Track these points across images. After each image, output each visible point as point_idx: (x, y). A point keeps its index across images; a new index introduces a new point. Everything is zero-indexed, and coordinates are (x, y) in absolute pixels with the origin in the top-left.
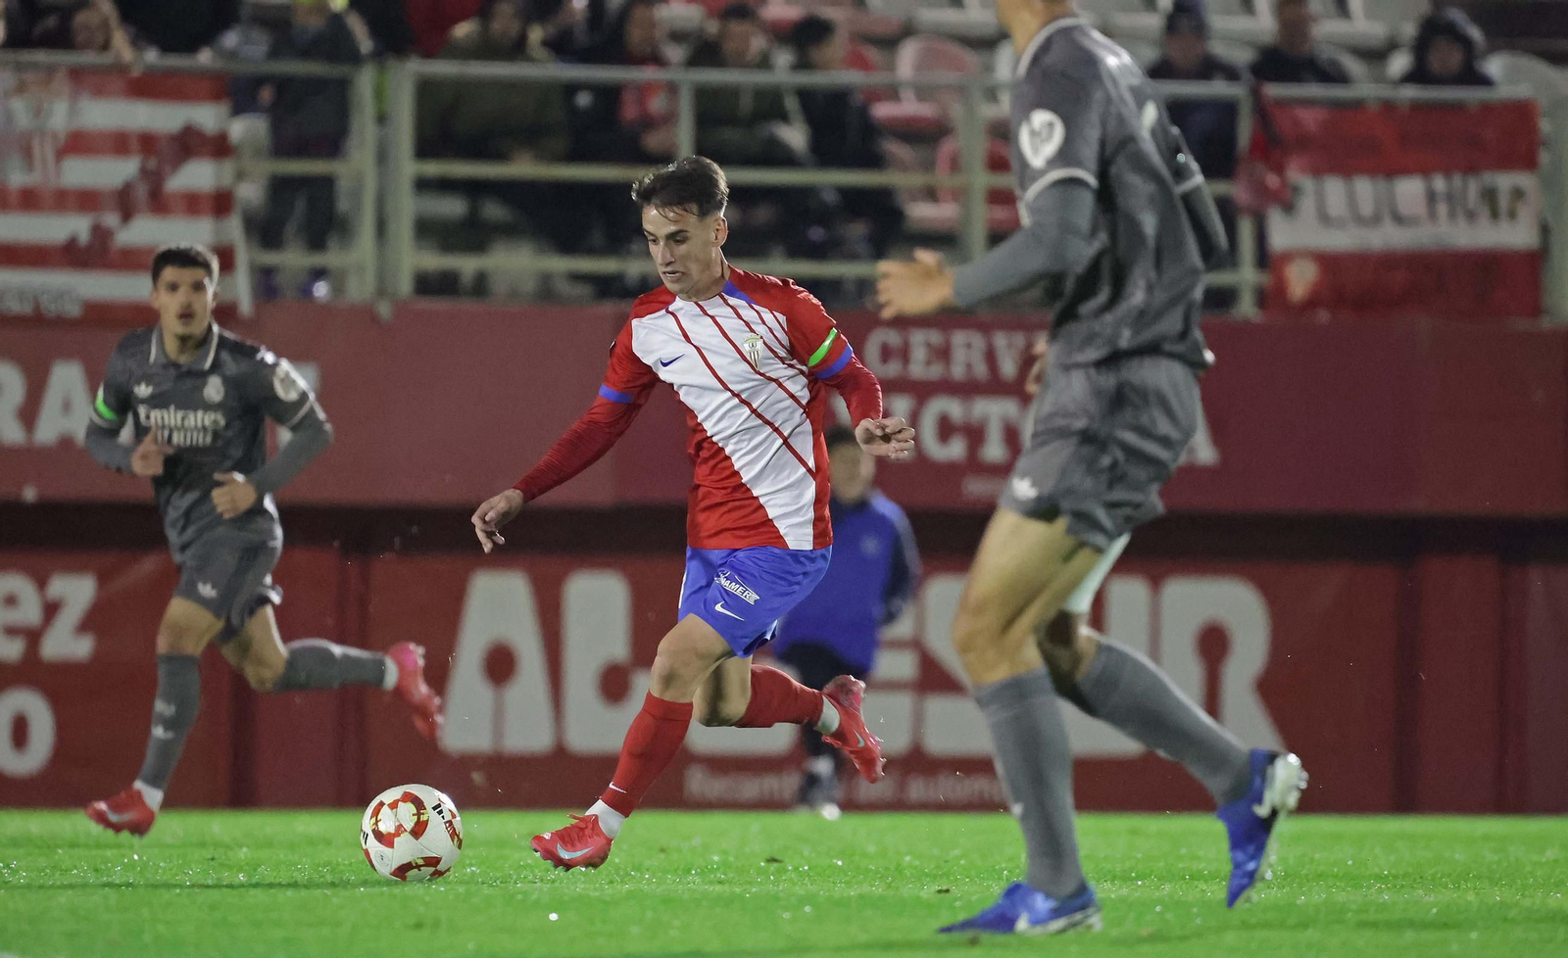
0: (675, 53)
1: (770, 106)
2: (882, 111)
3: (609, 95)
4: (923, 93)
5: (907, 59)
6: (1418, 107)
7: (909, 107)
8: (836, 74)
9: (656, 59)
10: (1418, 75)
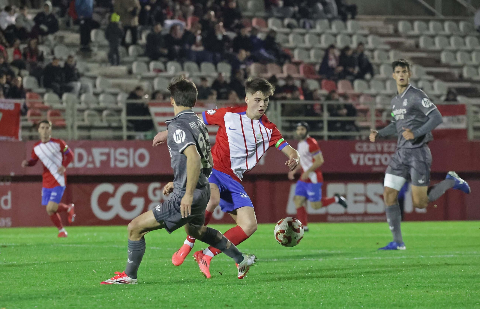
0: (323, 99)
1: (339, 107)
2: (358, 108)
3: (312, 106)
4: (364, 104)
5: (362, 99)
6: (447, 106)
7: (362, 107)
8: (350, 101)
9: (318, 99)
10: (447, 100)
